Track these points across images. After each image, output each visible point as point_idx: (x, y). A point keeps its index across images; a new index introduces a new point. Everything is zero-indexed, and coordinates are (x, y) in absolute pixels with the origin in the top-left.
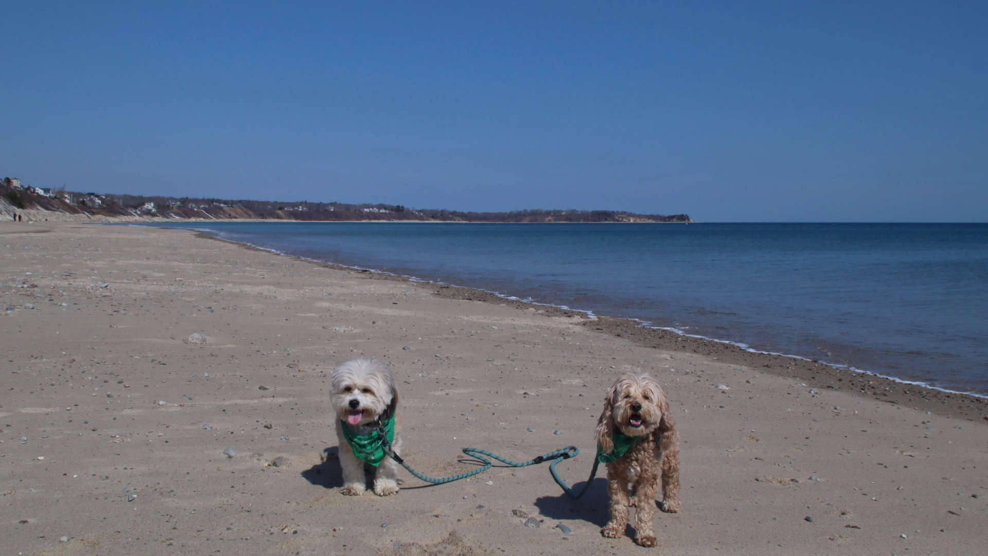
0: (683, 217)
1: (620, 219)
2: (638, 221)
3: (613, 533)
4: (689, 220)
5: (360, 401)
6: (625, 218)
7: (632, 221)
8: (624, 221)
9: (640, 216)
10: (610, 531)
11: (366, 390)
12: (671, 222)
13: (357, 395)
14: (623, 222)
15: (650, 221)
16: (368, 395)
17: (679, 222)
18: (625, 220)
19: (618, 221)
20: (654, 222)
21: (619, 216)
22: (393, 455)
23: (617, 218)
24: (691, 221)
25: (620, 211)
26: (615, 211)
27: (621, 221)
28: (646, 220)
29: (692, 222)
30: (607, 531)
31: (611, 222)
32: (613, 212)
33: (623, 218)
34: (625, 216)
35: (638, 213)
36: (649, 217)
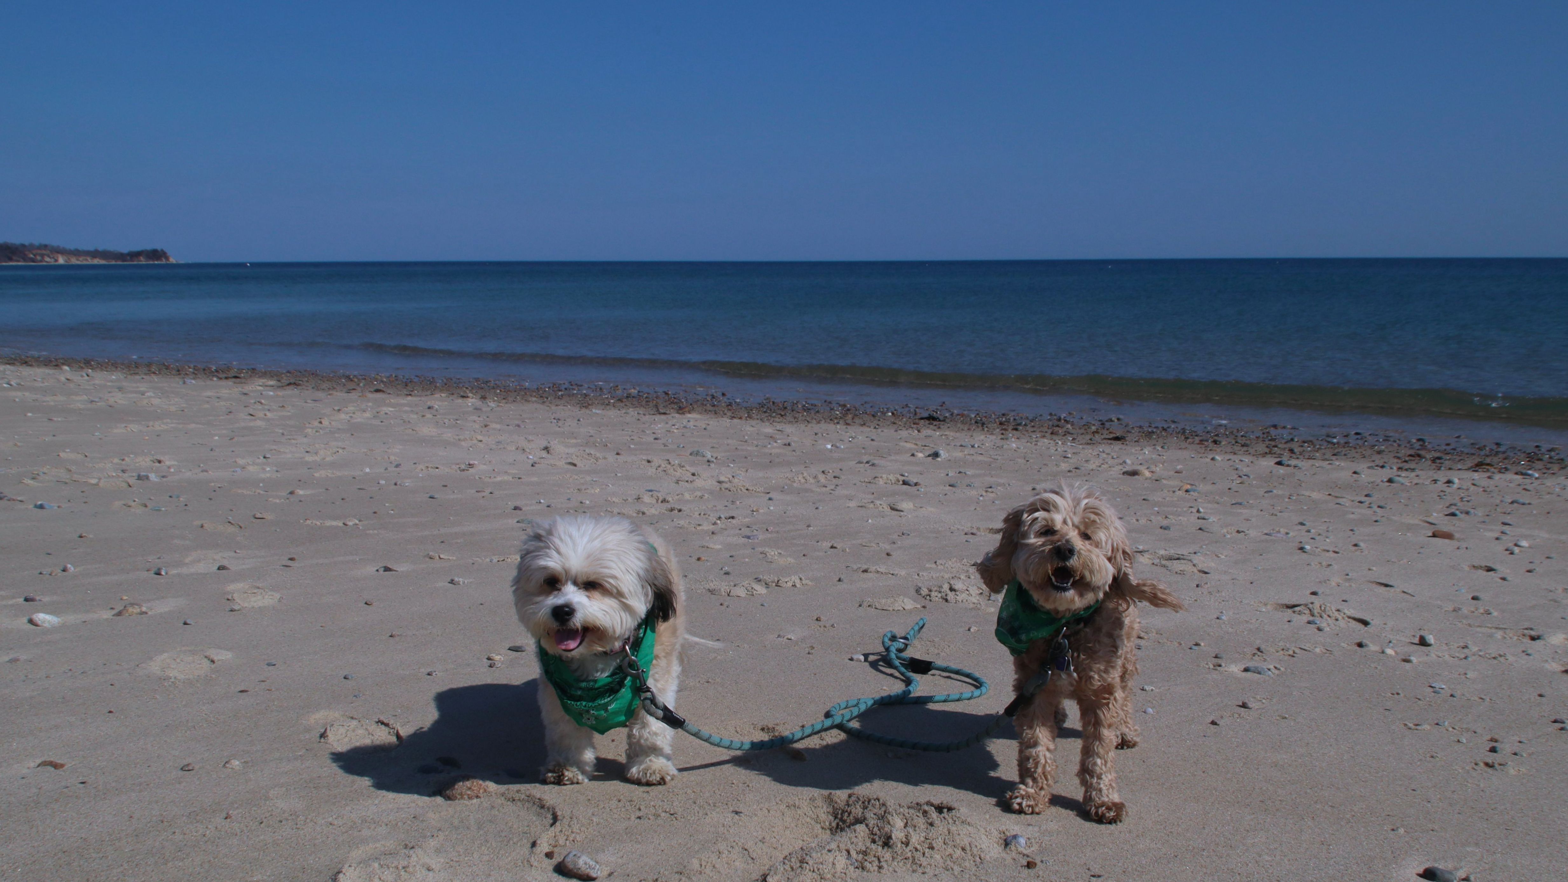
0: (156, 254)
1: (39, 258)
2: (74, 261)
3: (1029, 803)
4: (167, 258)
5: (576, 606)
6: (49, 256)
7: (61, 261)
8: (47, 262)
9: (77, 253)
10: (1023, 799)
11: (591, 585)
12: (135, 263)
13: (572, 594)
14: (45, 263)
15: (96, 261)
16: (596, 594)
17: (151, 262)
18: (47, 259)
19: (34, 261)
20: (103, 262)
21: (35, 252)
22: (660, 713)
23: (32, 256)
24: (172, 260)
25: (36, 242)
26: (27, 243)
27: (41, 261)
28: (89, 259)
29: (174, 262)
30: (1019, 800)
31: (20, 264)
32: (23, 246)
33: (42, 256)
34: (48, 252)
35: (71, 246)
36: (95, 254)
